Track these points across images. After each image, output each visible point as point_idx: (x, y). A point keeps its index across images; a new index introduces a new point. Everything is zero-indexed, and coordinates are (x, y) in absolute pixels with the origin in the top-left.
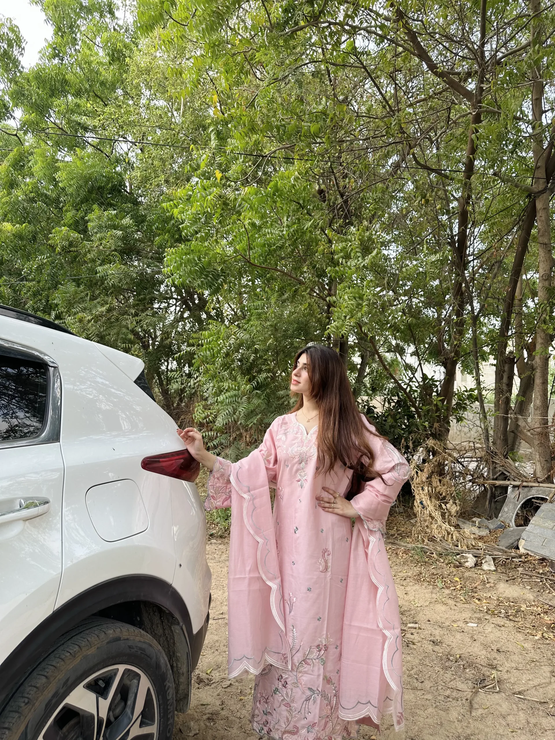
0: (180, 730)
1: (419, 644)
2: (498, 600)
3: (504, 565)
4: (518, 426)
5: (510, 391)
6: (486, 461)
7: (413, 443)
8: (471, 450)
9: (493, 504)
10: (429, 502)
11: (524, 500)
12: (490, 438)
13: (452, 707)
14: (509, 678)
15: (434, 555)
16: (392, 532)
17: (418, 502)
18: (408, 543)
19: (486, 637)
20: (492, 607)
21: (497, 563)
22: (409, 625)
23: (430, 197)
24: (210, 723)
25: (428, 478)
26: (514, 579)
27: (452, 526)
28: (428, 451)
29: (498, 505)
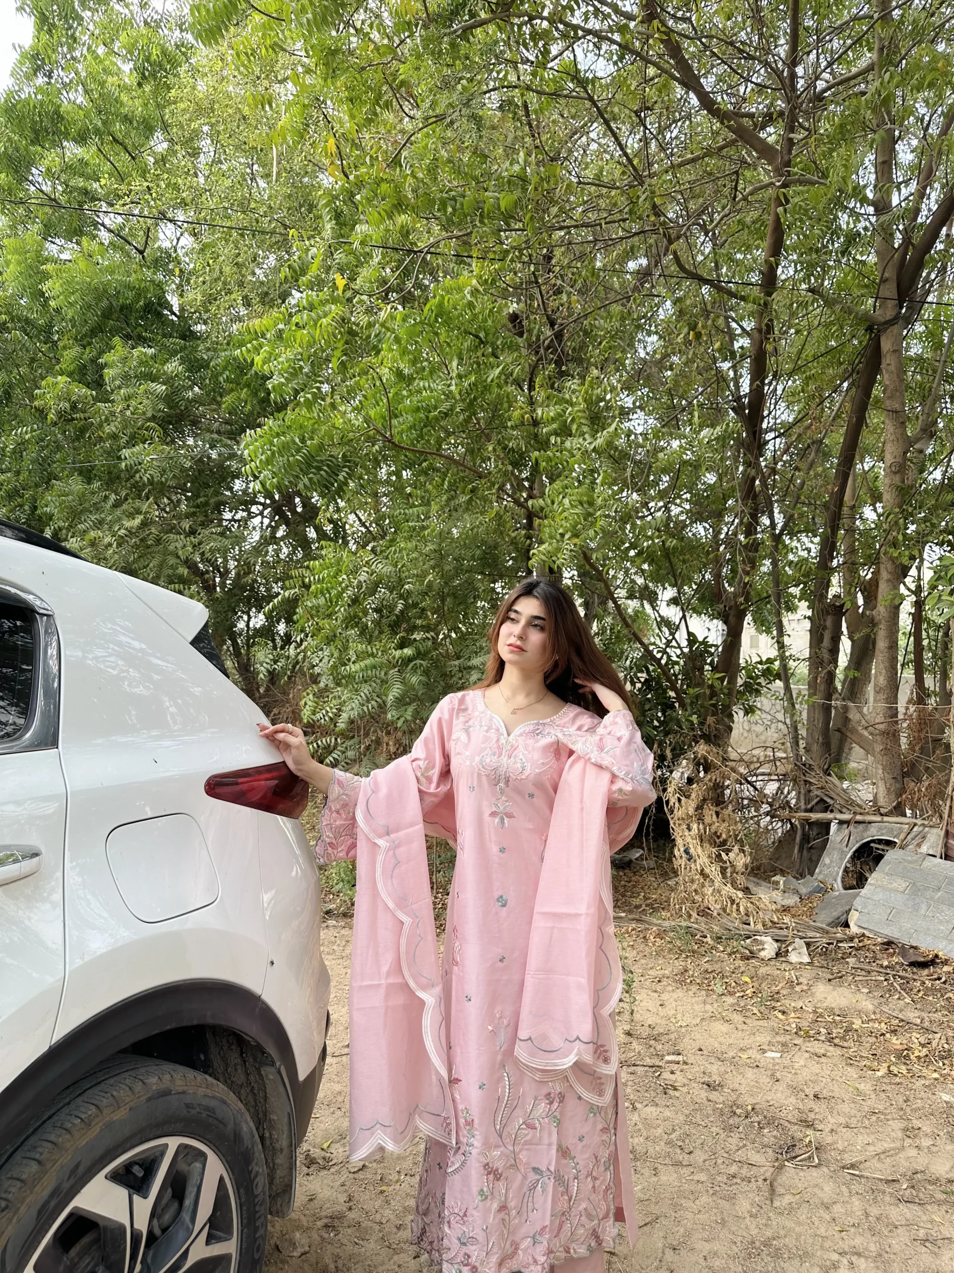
0: (277, 1247)
1: (685, 1090)
2: (815, 1012)
3: (825, 953)
4: (847, 720)
5: (835, 661)
6: (794, 780)
7: (672, 751)
8: (769, 762)
9: (805, 852)
10: (699, 849)
11: (857, 845)
12: (801, 742)
13: (741, 1192)
14: (835, 1143)
15: (709, 939)
16: (636, 901)
17: (681, 849)
18: (664, 919)
19: (796, 1074)
20: (804, 1024)
21: (813, 951)
22: (667, 1058)
23: (703, 328)
24: (328, 1233)
25: (697, 809)
26: (841, 977)
27: (737, 889)
28: (698, 764)
29: (814, 854)
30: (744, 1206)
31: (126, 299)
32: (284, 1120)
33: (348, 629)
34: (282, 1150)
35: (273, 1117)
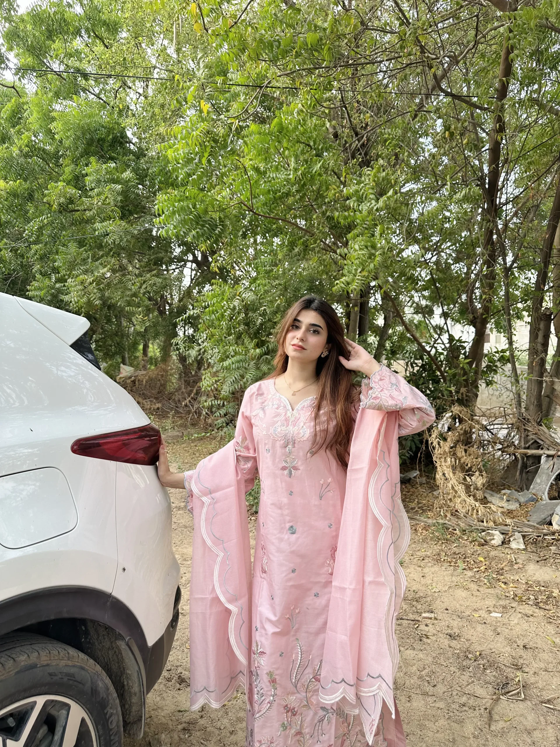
1: (434, 638)
2: (527, 583)
3: (535, 543)
4: (553, 390)
5: (546, 351)
6: (518, 428)
8: (501, 417)
9: (524, 474)
10: (451, 474)
11: (559, 471)
12: (523, 404)
13: (469, 718)
14: (537, 682)
15: (457, 532)
16: (412, 505)
17: (441, 474)
18: (429, 518)
19: (511, 629)
20: (519, 592)
21: (527, 541)
22: (424, 615)
23: (455, 129)
24: (184, 734)
25: (451, 448)
26: (546, 560)
27: (476, 500)
28: (454, 418)
29: (530, 476)
30: (469, 729)
31: (102, 134)
32: (136, 675)
33: (229, 335)
34: (135, 694)
35: (129, 672)
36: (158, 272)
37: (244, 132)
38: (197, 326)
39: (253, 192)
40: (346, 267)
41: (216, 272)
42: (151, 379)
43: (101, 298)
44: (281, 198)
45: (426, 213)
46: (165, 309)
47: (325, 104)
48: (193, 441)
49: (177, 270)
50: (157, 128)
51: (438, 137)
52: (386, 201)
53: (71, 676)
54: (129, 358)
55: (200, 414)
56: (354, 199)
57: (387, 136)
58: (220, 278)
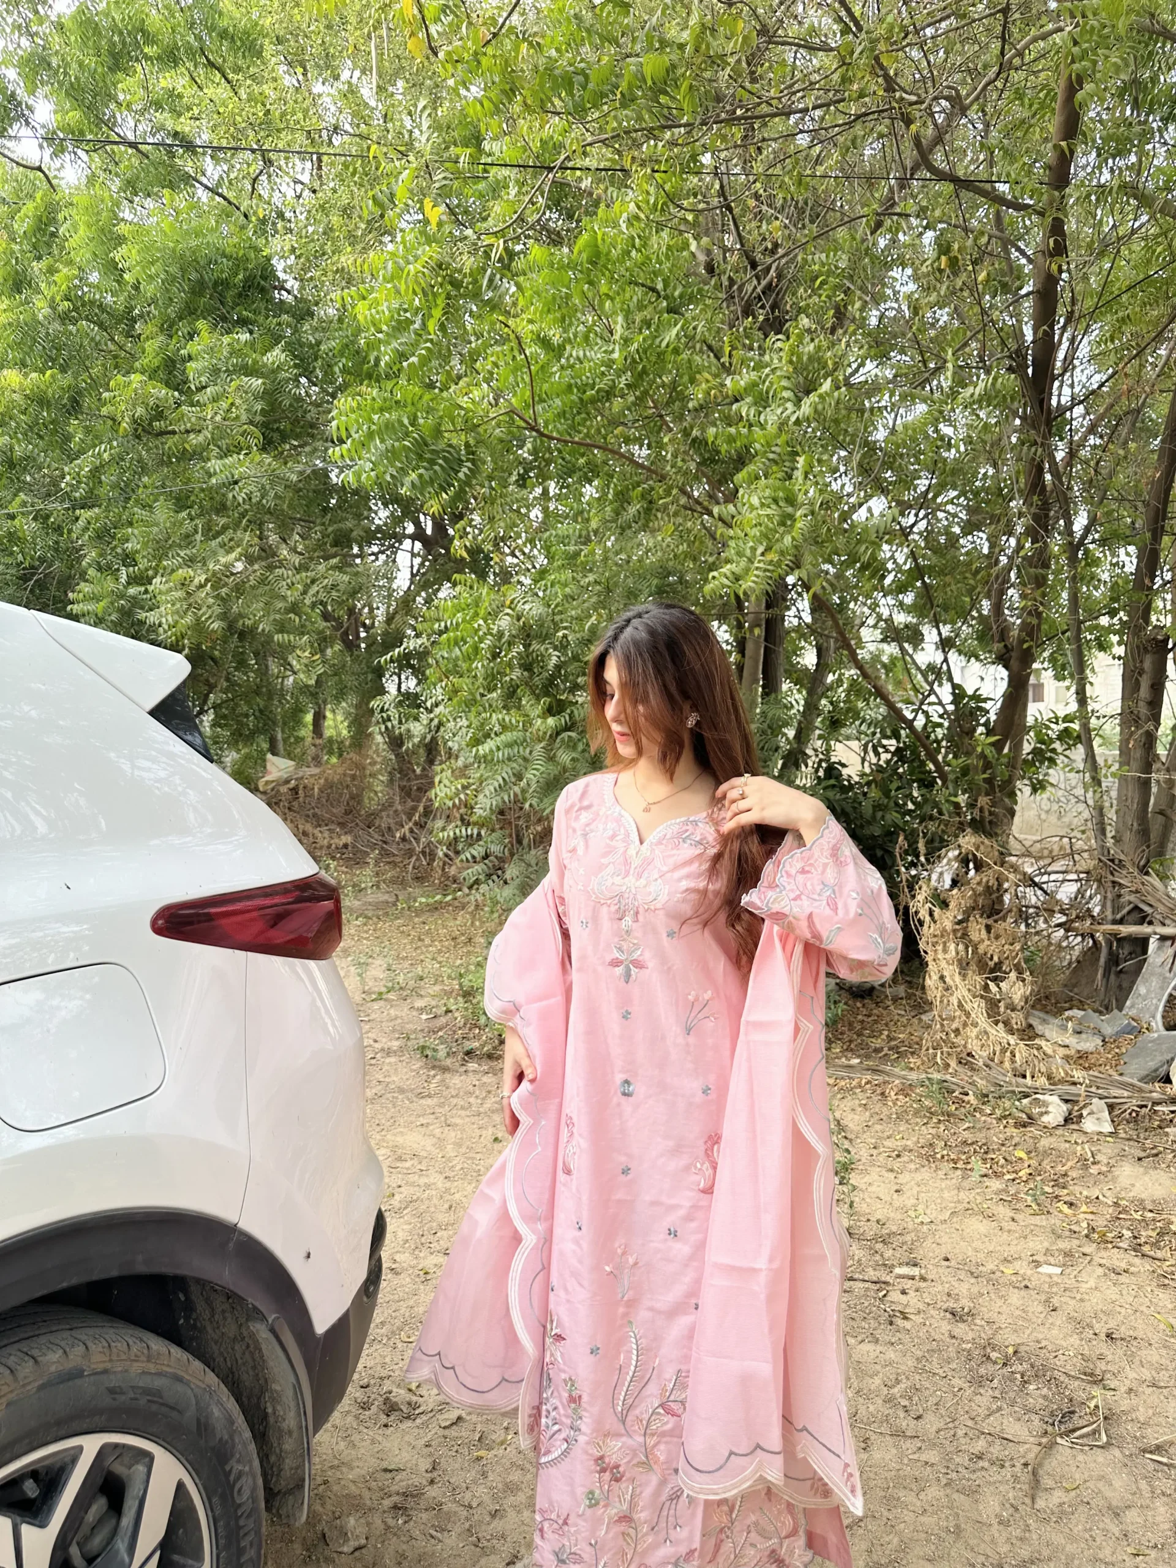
1: (918, 1319)
2: (1116, 1204)
3: (1135, 1120)
4: (1173, 799)
5: (1156, 718)
6: (1099, 881)
7: (927, 843)
8: (1064, 856)
9: (1112, 977)
10: (957, 978)
12: (1109, 828)
13: (989, 1483)
14: (1134, 1409)
15: (971, 1098)
16: (877, 1043)
17: (935, 977)
18: (912, 1069)
19: (1082, 1300)
20: (1100, 1223)
21: (1118, 1116)
22: (898, 1271)
23: (959, 250)
24: (395, 1518)
25: (960, 922)
26: (1156, 1155)
27: (1011, 1031)
28: (964, 861)
29: (1125, 981)
30: (990, 1506)
31: (222, 271)
32: (290, 1393)
33: (490, 691)
34: (290, 1433)
35: (276, 1387)
36: (341, 561)
37: (519, 264)
38: (423, 674)
39: (537, 390)
40: (732, 543)
41: (463, 559)
42: (329, 785)
43: (223, 616)
44: (593, 401)
45: (899, 428)
46: (358, 637)
47: (685, 203)
48: (418, 912)
49: (382, 557)
50: (335, 258)
51: (924, 269)
52: (816, 404)
53: (153, 1395)
54: (285, 740)
55: (432, 856)
56: (749, 400)
57: (817, 267)
58: (472, 571)
